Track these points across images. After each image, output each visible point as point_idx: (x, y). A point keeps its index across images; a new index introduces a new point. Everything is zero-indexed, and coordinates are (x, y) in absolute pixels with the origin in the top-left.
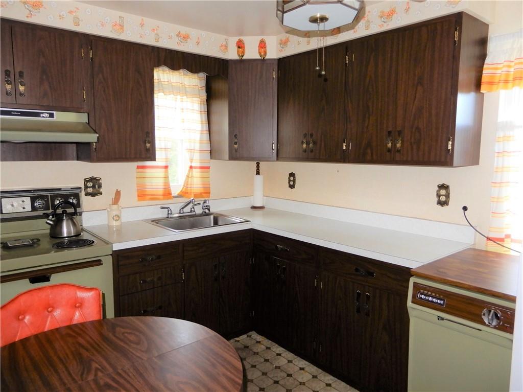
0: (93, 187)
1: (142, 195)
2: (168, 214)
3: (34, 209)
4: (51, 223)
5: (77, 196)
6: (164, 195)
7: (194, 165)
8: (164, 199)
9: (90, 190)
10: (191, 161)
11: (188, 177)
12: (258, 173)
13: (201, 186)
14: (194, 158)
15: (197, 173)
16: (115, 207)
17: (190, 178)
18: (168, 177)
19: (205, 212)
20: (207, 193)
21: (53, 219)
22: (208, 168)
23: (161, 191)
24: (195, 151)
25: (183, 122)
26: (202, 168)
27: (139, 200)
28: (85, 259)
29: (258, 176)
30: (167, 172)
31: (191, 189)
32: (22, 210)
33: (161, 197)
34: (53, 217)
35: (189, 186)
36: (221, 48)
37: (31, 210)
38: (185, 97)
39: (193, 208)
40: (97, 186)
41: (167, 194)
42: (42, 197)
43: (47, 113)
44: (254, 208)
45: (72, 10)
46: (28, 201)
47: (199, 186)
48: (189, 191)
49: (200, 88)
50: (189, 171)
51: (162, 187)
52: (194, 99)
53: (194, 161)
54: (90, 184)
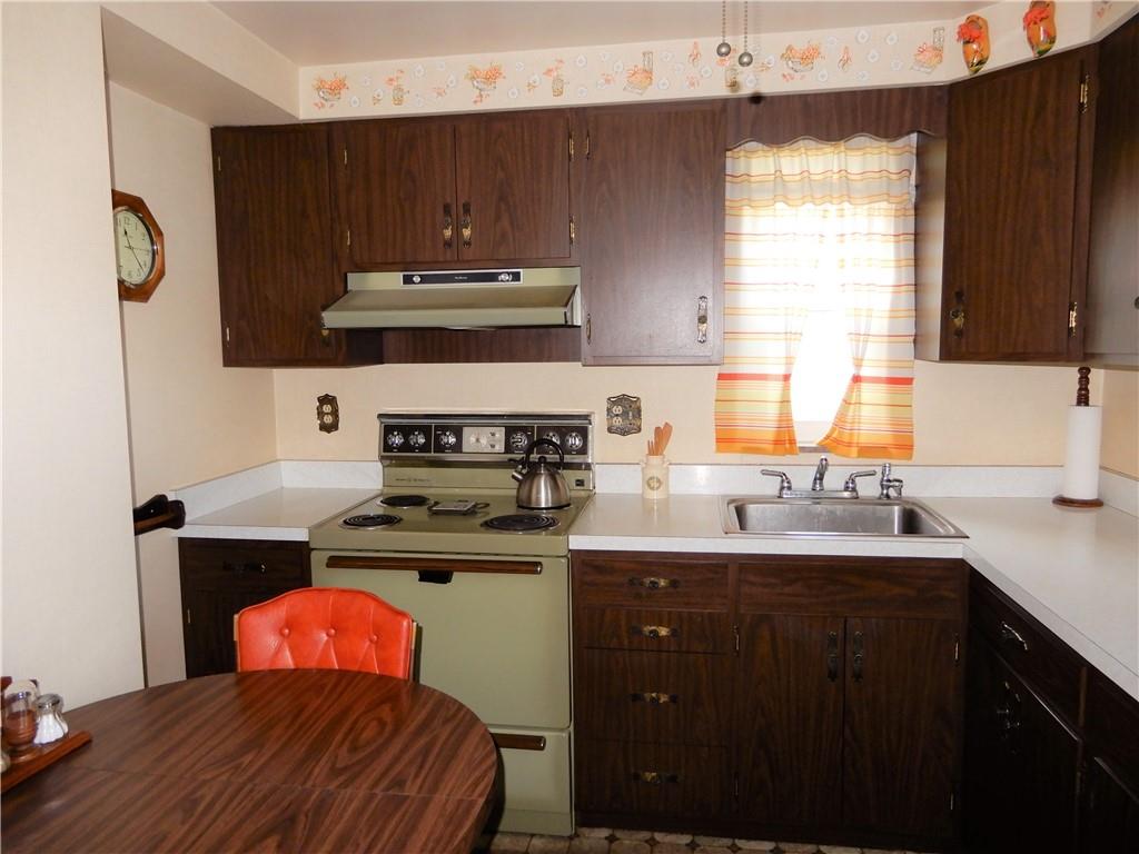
0: (625, 414)
1: (727, 440)
2: (782, 488)
3: (509, 448)
4: (520, 477)
5: (583, 433)
6: (777, 442)
7: (865, 372)
8: (774, 453)
9: (618, 422)
10: (858, 363)
11: (846, 402)
12: (1083, 399)
13: (889, 428)
14: (866, 357)
15: (872, 394)
16: (655, 460)
17: (852, 406)
18: (788, 401)
19: (888, 496)
20: (903, 446)
21: (524, 471)
22: (908, 381)
23: (768, 431)
24: (871, 338)
25: (842, 267)
26: (892, 381)
27: (719, 450)
28: (497, 555)
29: (1083, 409)
30: (786, 389)
31: (851, 435)
32: (489, 450)
33: (770, 447)
34: (523, 468)
35: (848, 426)
36: (921, 57)
37: (503, 451)
38: (846, 205)
39: (853, 482)
40: (631, 414)
41: (784, 441)
42: (523, 429)
43: (509, 274)
44: (1062, 501)
45: (551, 67)
46: (500, 434)
47: (884, 427)
48: (846, 439)
49: (894, 177)
50: (850, 390)
51: (775, 424)
52: (876, 205)
53: (864, 363)
54: (618, 410)
